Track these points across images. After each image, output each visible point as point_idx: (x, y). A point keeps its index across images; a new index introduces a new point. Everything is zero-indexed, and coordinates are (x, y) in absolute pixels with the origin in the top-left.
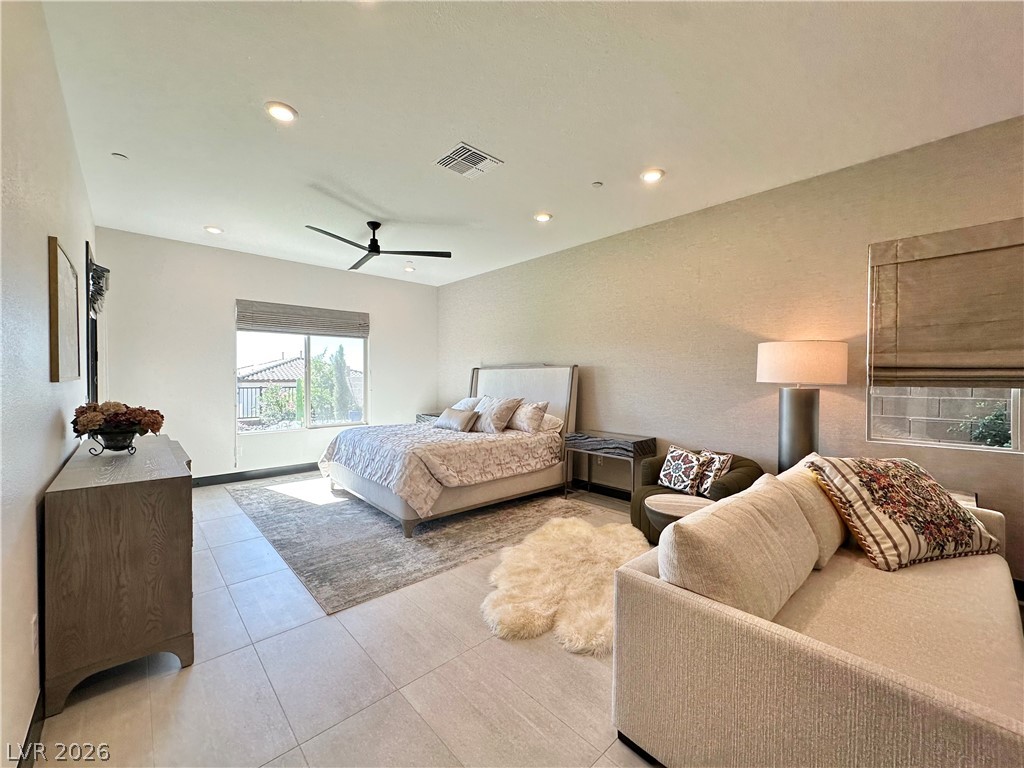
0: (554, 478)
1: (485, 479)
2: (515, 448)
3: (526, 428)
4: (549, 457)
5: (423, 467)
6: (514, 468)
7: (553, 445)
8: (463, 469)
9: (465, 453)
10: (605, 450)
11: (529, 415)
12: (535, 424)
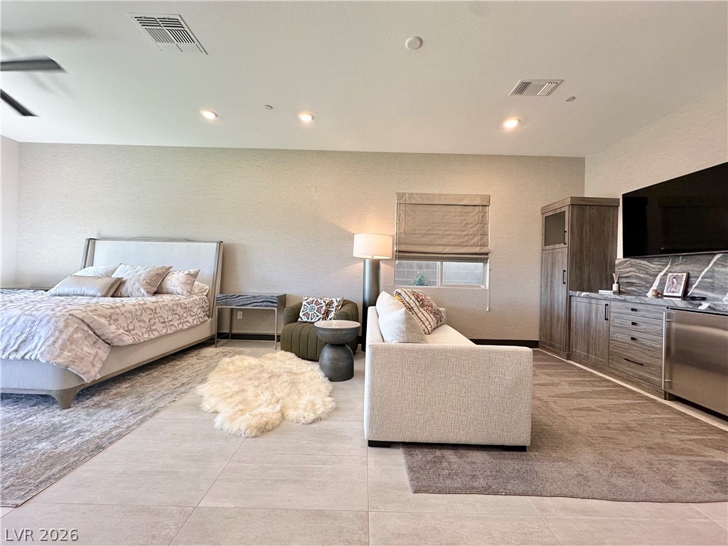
0: (205, 332)
1: (152, 336)
2: (175, 308)
3: (180, 291)
4: (202, 315)
5: (86, 328)
6: (176, 325)
7: (204, 305)
8: (131, 328)
9: (130, 312)
10: (253, 305)
11: (183, 280)
12: (188, 288)
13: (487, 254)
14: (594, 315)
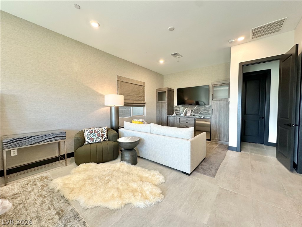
13: (145, 104)
14: (175, 122)
